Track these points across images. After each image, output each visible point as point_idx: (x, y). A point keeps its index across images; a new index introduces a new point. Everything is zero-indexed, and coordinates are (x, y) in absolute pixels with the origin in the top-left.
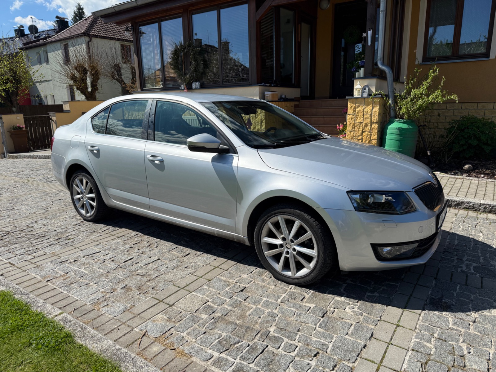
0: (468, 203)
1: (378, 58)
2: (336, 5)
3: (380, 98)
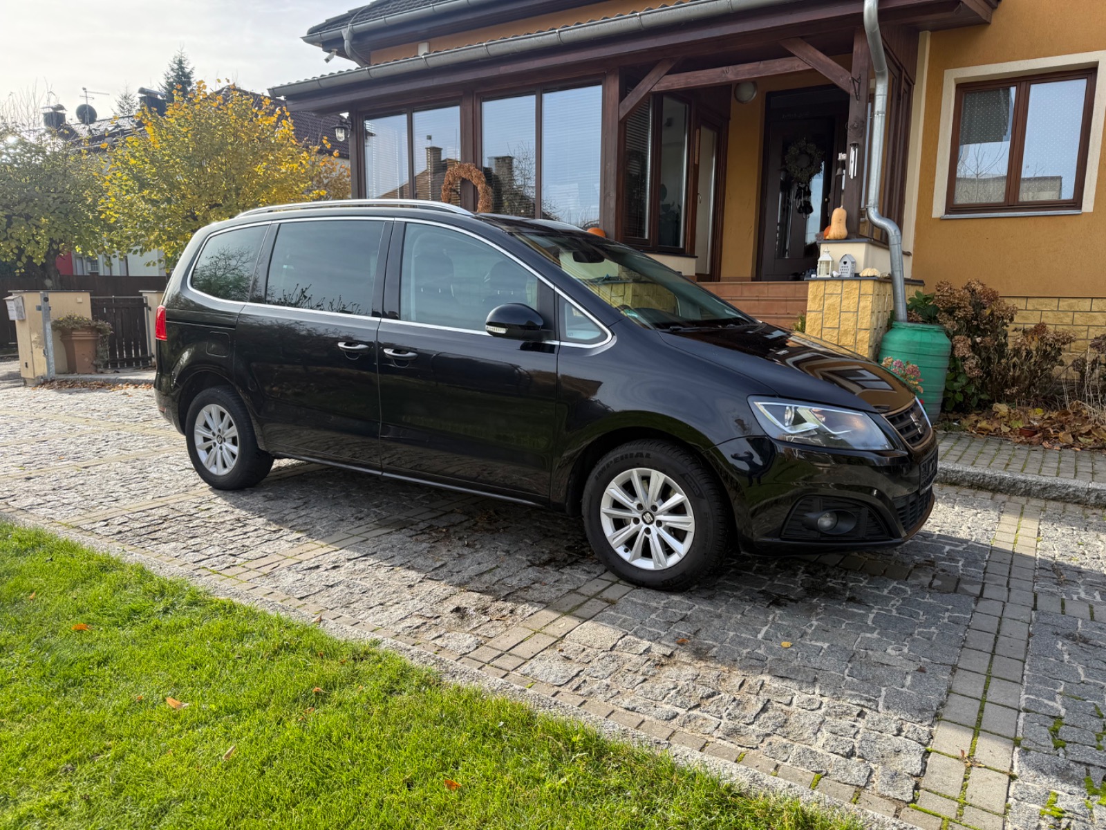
0: (1064, 488)
1: (870, 203)
2: (769, 96)
3: (875, 280)
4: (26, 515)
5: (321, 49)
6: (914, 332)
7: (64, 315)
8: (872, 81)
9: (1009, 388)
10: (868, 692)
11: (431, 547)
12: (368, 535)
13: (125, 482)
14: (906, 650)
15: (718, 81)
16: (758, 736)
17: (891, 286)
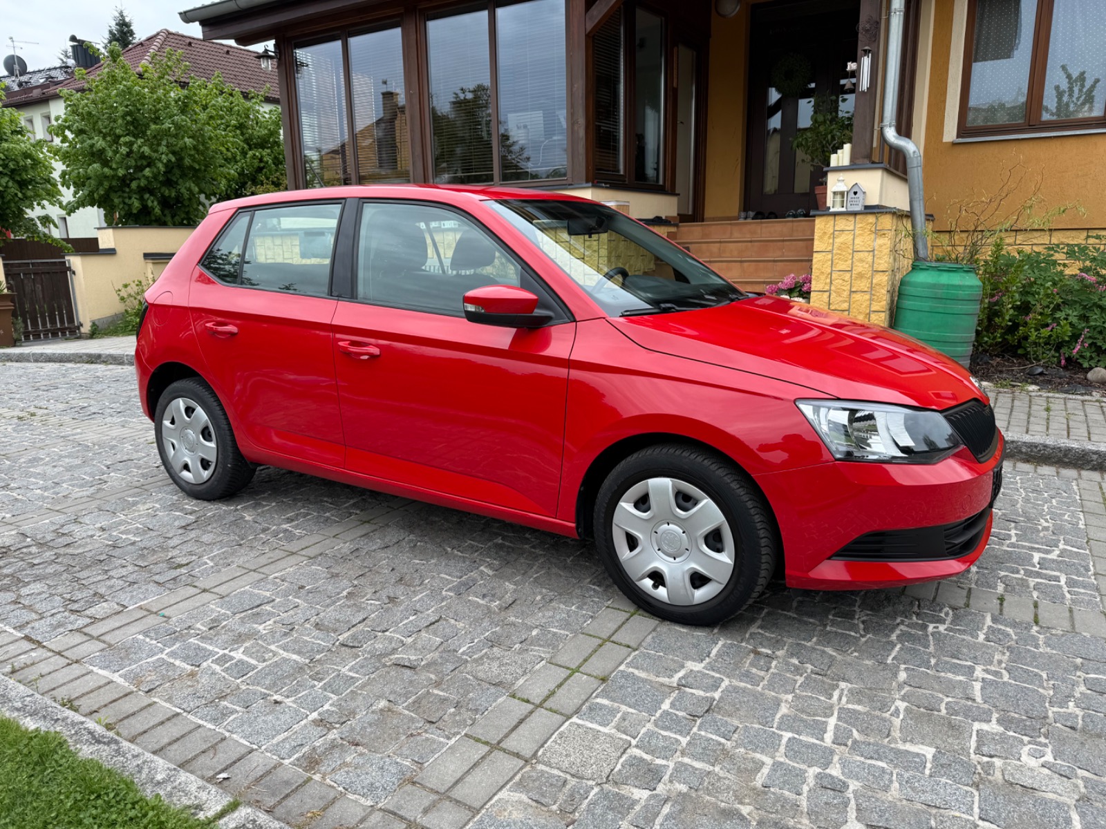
1: (885, 121)
2: (755, 8)
3: (894, 214)
6: (938, 273)
17: (910, 221)
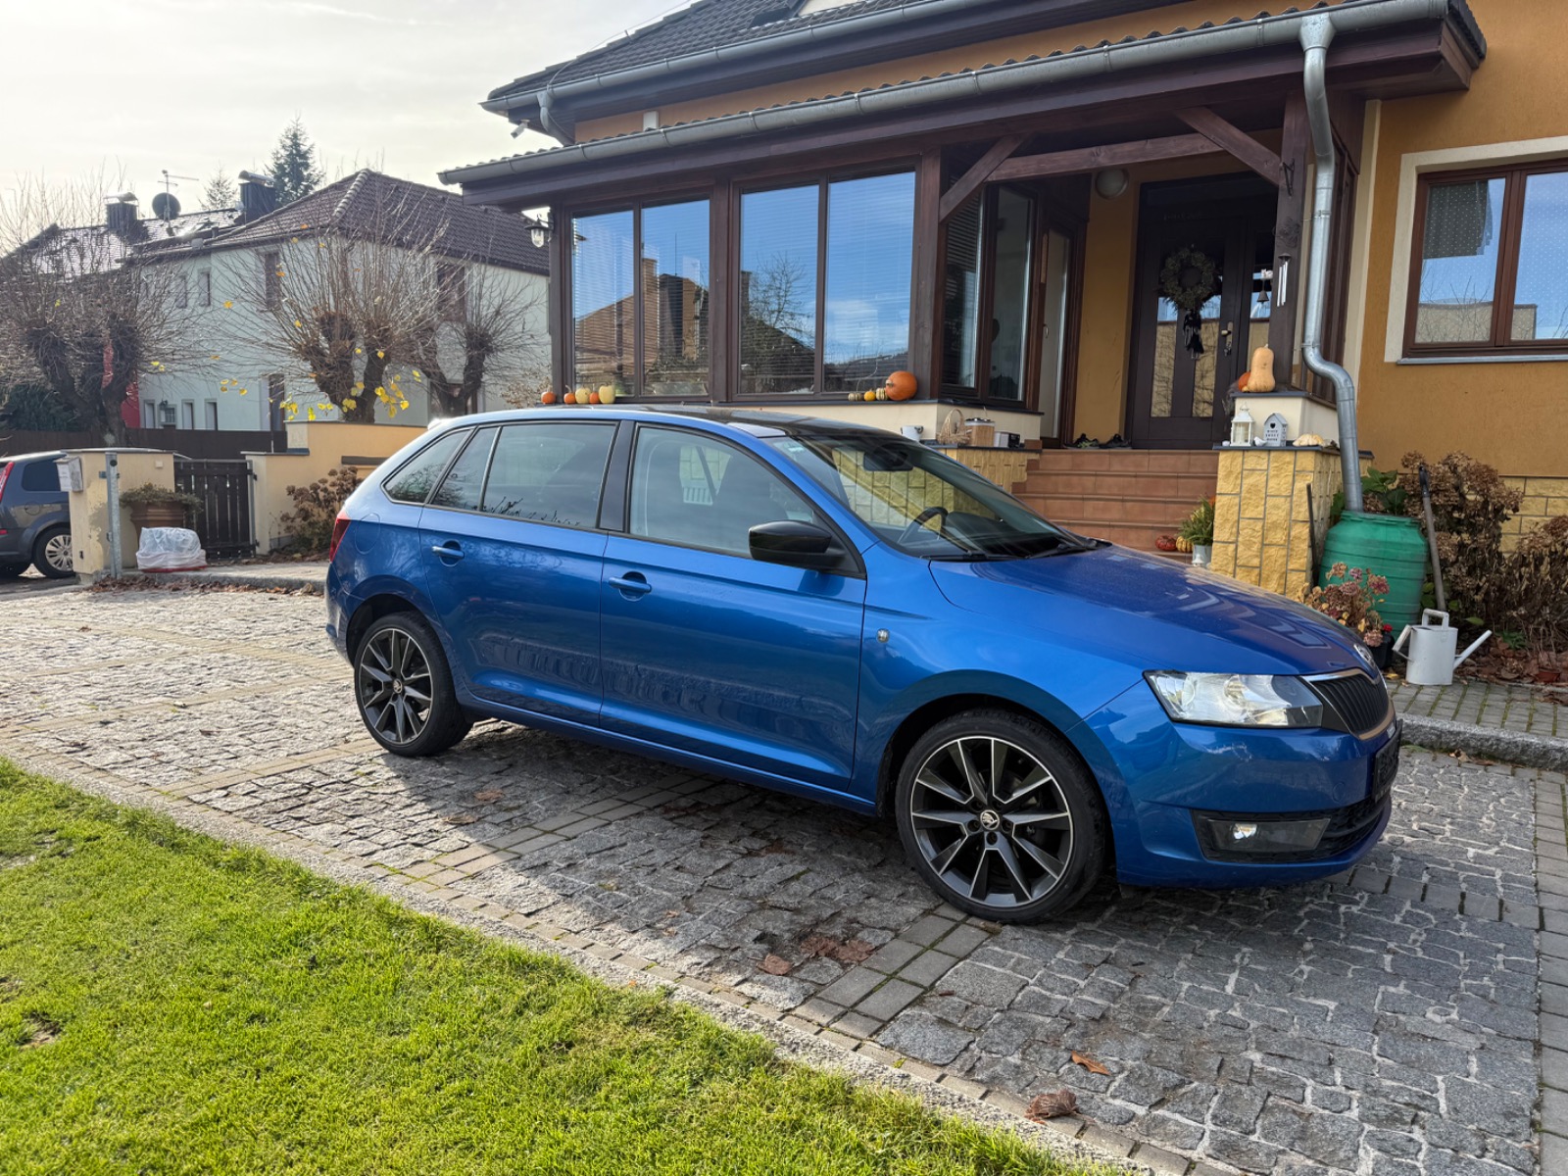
1: (1307, 341)
2: (1145, 188)
3: (1317, 451)
4: (109, 779)
5: (507, 119)
6: (1374, 526)
7: (139, 485)
8: (1311, 168)
9: (1515, 609)
10: (1419, 1085)
11: (703, 837)
12: (610, 816)
13: (245, 730)
14: (1454, 1016)
15: (1085, 167)
16: (1268, 1155)
17: (1339, 460)
